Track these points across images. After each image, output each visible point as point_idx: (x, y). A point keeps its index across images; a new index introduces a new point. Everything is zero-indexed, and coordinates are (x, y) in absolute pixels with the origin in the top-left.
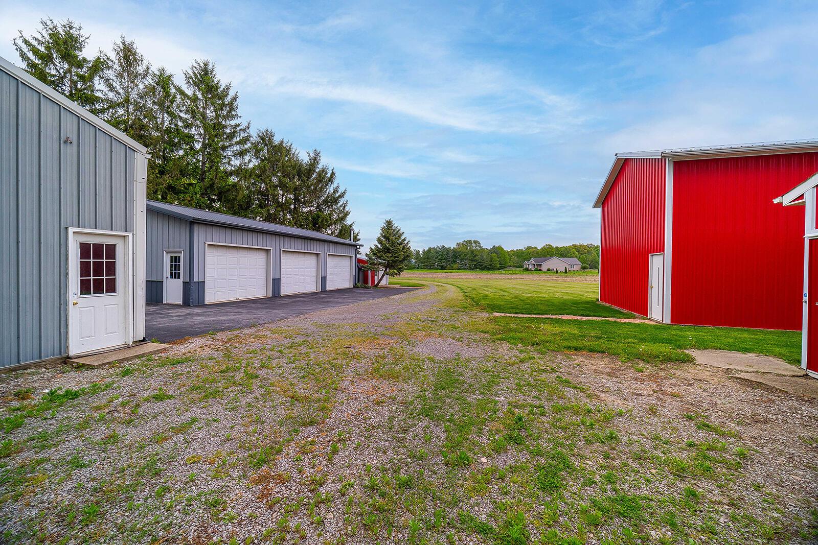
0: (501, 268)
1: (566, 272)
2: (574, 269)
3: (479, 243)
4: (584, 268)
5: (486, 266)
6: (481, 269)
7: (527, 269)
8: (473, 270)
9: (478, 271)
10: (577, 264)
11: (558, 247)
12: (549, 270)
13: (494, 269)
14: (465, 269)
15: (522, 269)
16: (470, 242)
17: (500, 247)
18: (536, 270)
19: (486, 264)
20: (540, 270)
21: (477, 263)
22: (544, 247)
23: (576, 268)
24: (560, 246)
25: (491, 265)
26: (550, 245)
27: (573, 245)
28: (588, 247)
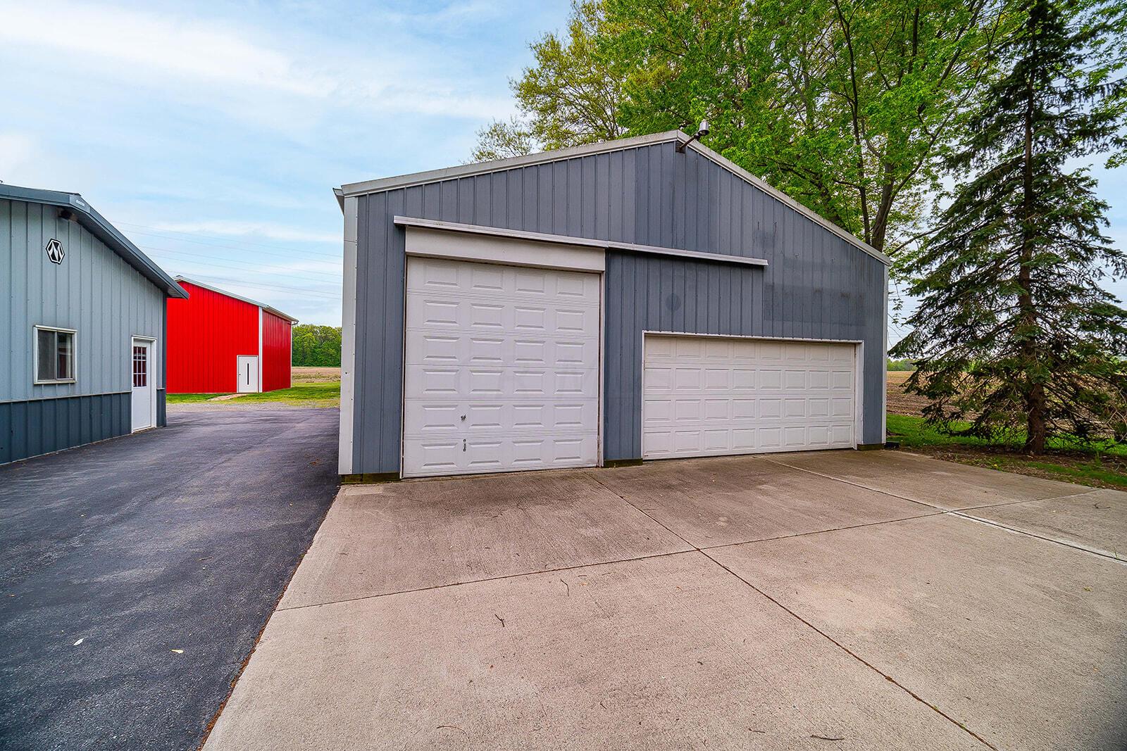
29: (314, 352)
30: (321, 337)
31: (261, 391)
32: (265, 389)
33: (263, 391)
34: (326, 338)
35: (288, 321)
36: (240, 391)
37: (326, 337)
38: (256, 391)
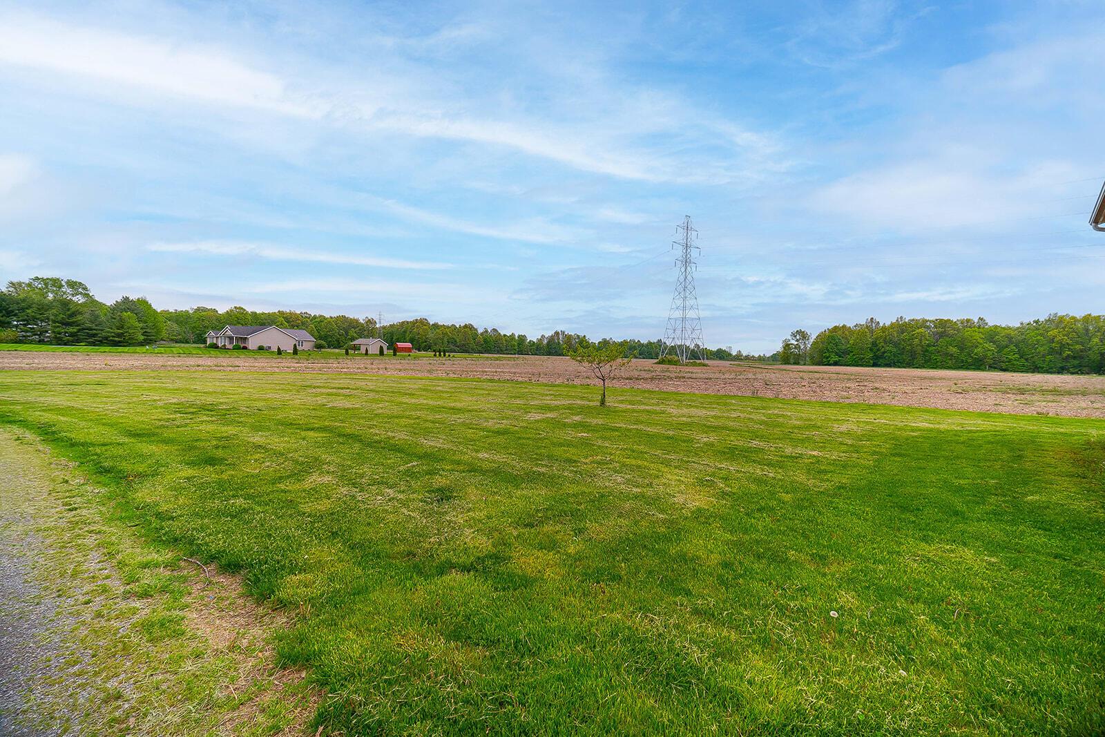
0: (148, 341)
1: (295, 351)
2: (303, 348)
3: (85, 289)
4: (319, 347)
5: (106, 338)
6: (93, 344)
7: (215, 346)
8: (65, 344)
9: (83, 348)
10: (307, 340)
11: (256, 313)
12: (261, 348)
13: (129, 345)
14: (41, 342)
15: (202, 346)
16: (56, 283)
17: (143, 302)
18: (237, 348)
19: (108, 331)
20: (245, 348)
21: (79, 331)
22: (231, 311)
23: (307, 346)
24: (258, 311)
25: (119, 335)
26: (242, 308)
27: (279, 311)
28: (302, 316)
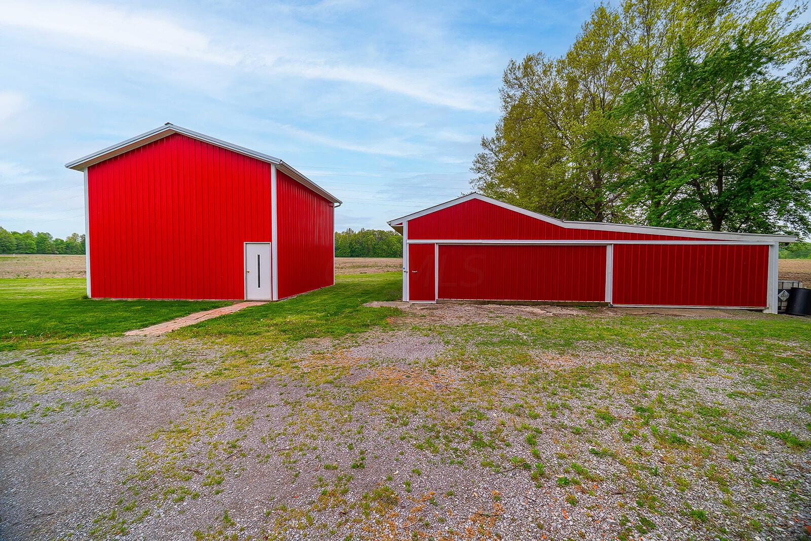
29: (374, 248)
30: (378, 238)
31: (275, 298)
32: (281, 295)
33: (279, 297)
34: (381, 239)
35: (327, 202)
36: (249, 298)
37: (381, 237)
38: (268, 297)
